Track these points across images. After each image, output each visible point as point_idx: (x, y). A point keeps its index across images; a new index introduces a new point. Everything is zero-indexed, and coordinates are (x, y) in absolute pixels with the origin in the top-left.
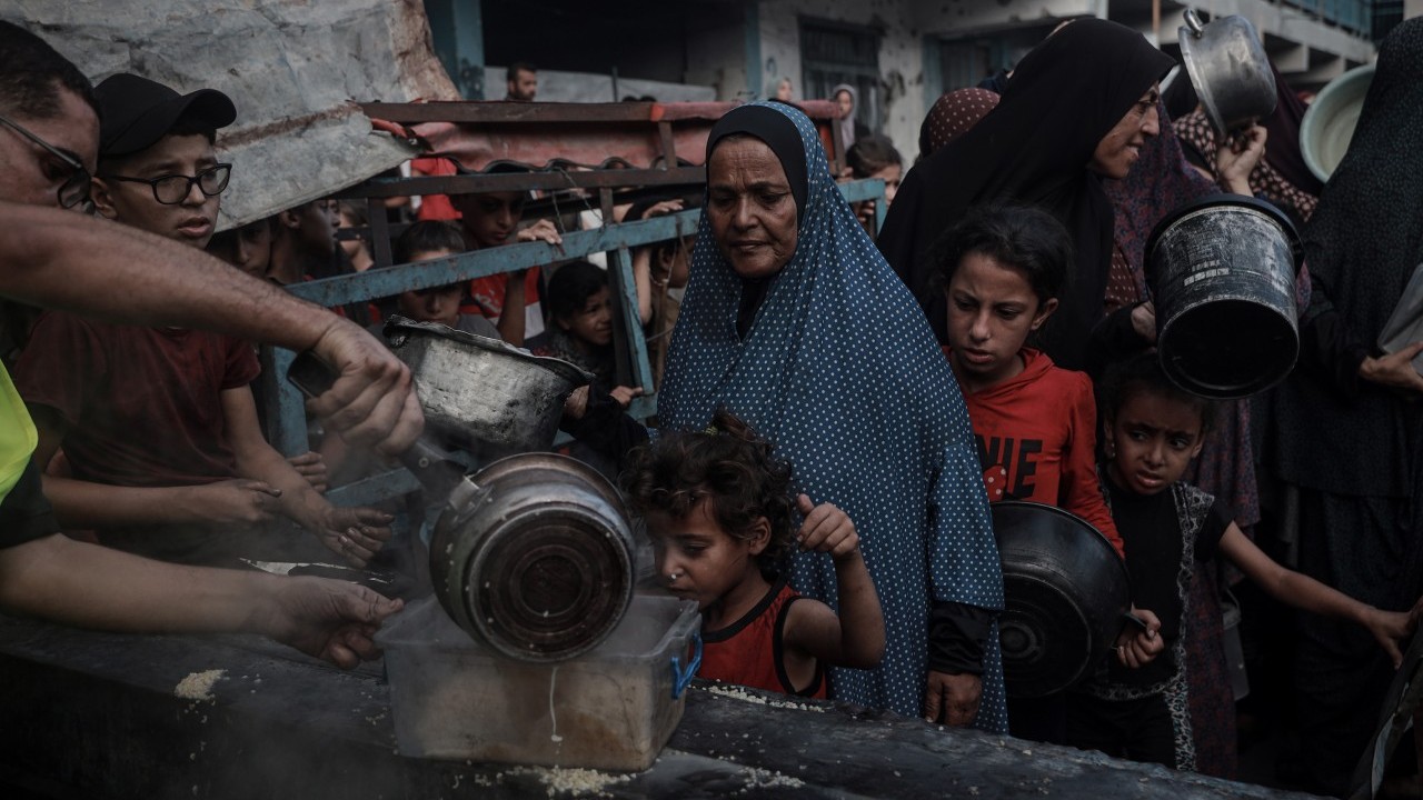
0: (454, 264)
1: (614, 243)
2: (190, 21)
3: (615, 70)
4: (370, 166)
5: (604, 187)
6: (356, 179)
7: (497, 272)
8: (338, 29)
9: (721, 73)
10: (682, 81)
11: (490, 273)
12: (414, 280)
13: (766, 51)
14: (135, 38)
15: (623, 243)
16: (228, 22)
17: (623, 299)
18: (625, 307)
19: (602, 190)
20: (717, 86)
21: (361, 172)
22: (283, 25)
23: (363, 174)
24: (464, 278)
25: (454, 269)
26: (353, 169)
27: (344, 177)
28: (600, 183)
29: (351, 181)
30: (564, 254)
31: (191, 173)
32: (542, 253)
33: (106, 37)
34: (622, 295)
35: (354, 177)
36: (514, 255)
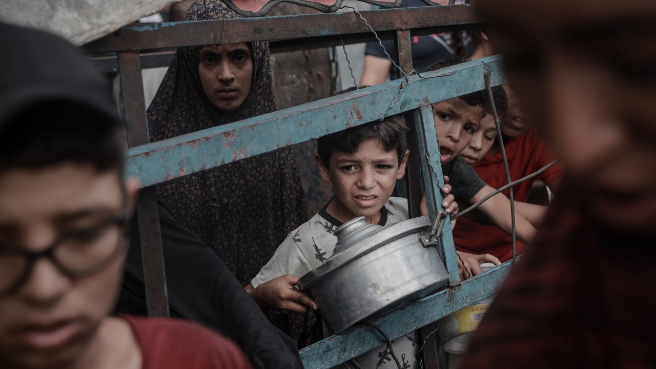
0: (231, 139)
1: (417, 100)
4: (121, 11)
5: (401, 30)
6: (103, 29)
7: (283, 145)
11: (275, 148)
12: (180, 163)
15: (426, 100)
17: (425, 169)
18: (427, 177)
19: (399, 33)
21: (109, 19)
23: (110, 23)
24: (242, 156)
25: (230, 144)
26: (98, 17)
27: (86, 26)
28: (398, 25)
29: (95, 32)
30: (360, 118)
32: (335, 117)
34: (424, 163)
35: (99, 26)
36: (304, 123)
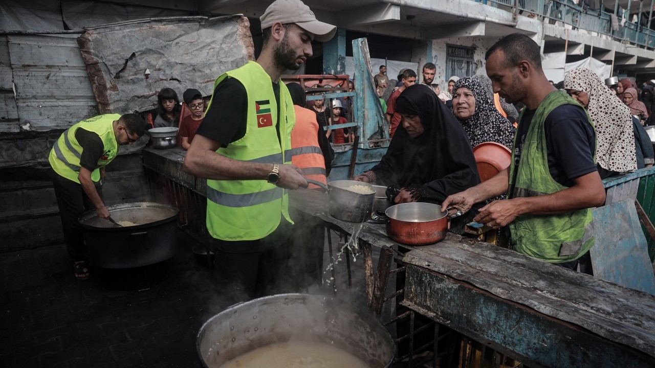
2: (204, 62)
3: (386, 58)
8: (232, 62)
9: (420, 59)
10: (410, 61)
13: (434, 53)
14: (194, 65)
16: (211, 62)
20: (418, 63)
22: (221, 62)
31: (197, 105)
33: (189, 65)
